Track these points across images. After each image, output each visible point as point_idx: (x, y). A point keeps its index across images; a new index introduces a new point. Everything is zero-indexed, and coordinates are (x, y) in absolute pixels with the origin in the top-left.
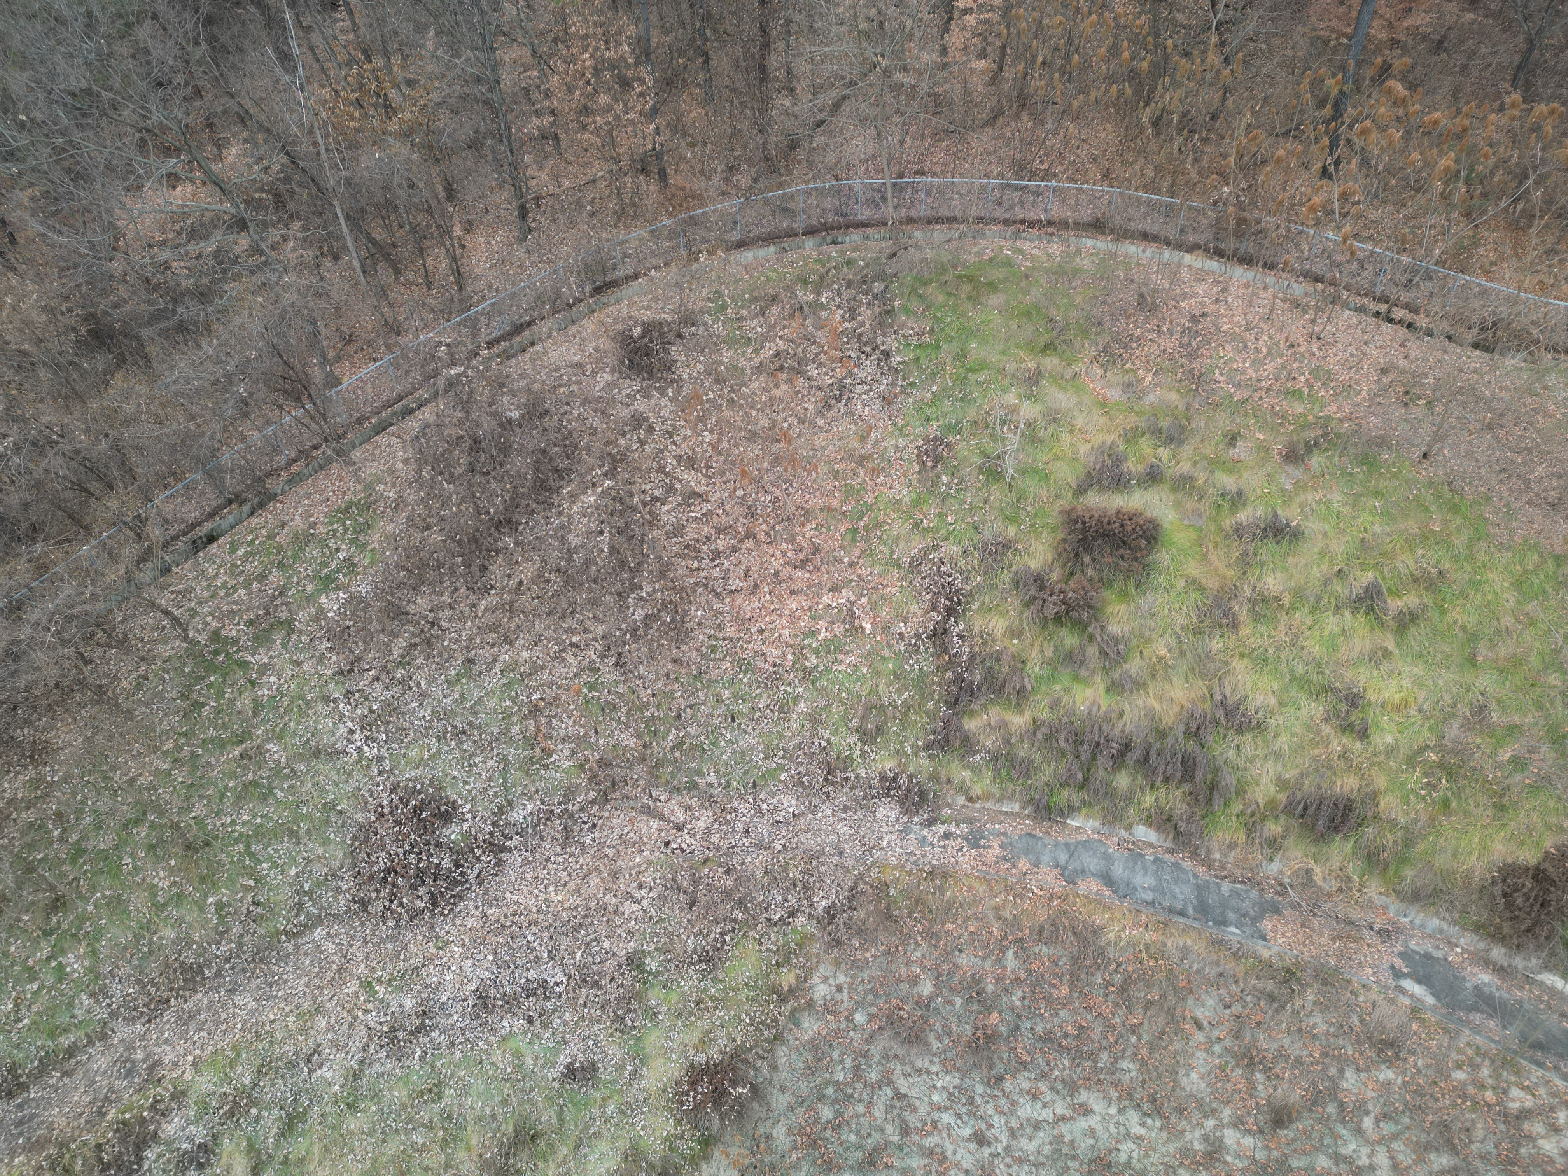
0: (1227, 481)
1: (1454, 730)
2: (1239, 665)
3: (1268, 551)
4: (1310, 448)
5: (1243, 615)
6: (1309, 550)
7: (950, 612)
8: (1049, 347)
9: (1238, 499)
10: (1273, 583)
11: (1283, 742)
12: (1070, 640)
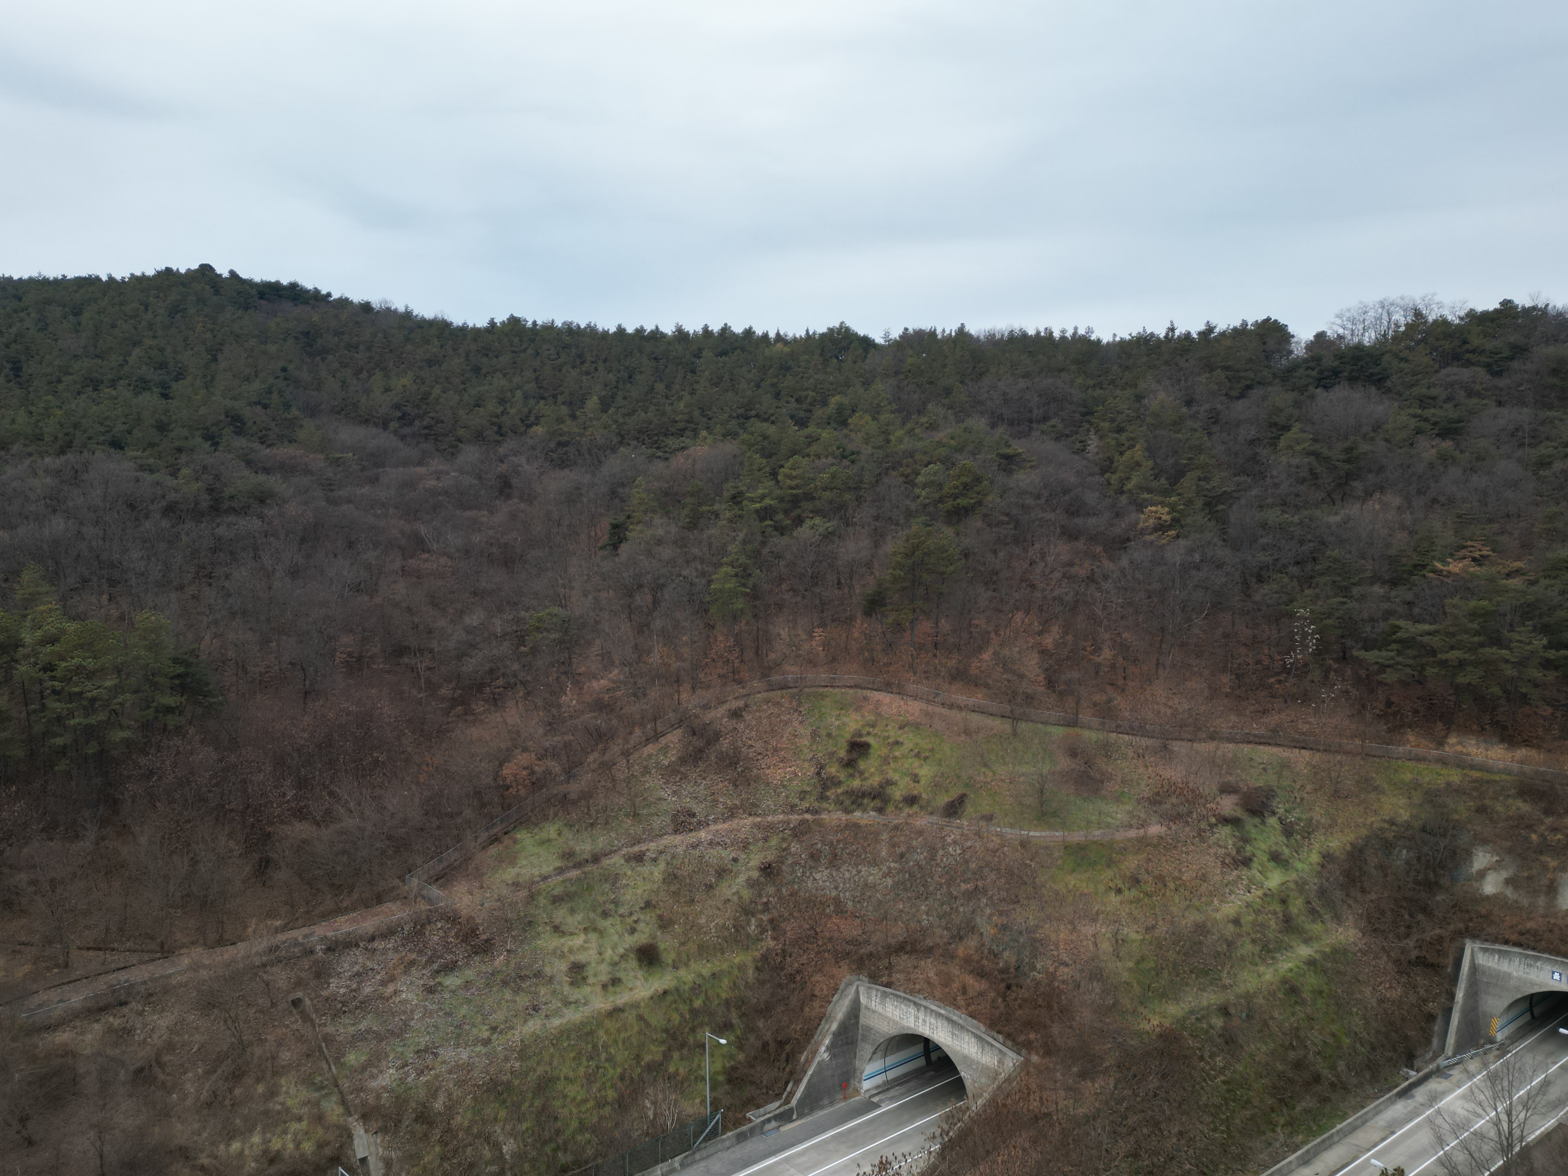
0: (886, 734)
1: (937, 779)
2: (890, 771)
3: (896, 747)
4: (905, 726)
5: (891, 761)
6: (905, 747)
7: (821, 768)
8: (841, 709)
9: (888, 737)
10: (897, 754)
11: (901, 787)
12: (851, 771)
